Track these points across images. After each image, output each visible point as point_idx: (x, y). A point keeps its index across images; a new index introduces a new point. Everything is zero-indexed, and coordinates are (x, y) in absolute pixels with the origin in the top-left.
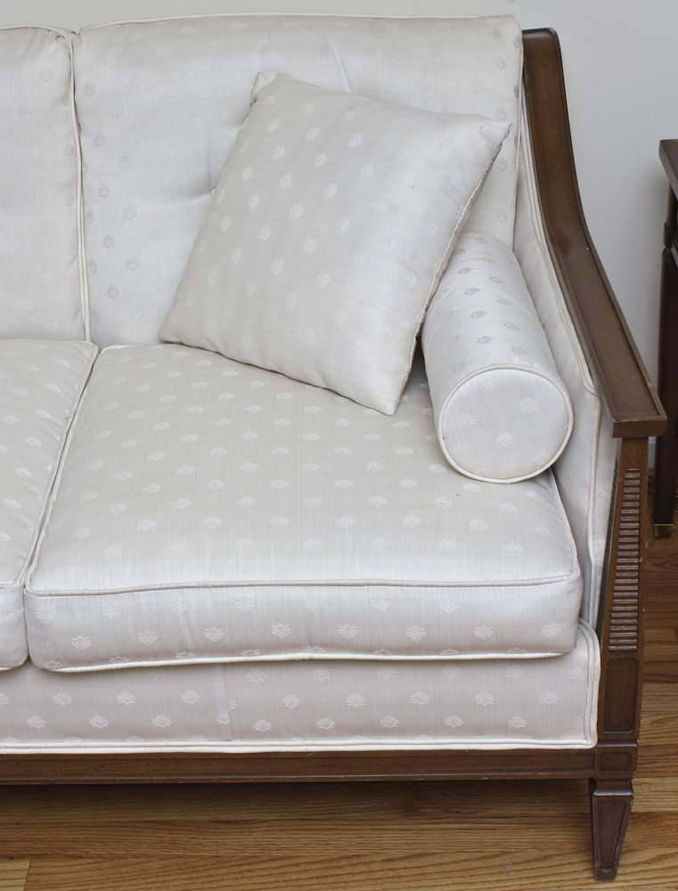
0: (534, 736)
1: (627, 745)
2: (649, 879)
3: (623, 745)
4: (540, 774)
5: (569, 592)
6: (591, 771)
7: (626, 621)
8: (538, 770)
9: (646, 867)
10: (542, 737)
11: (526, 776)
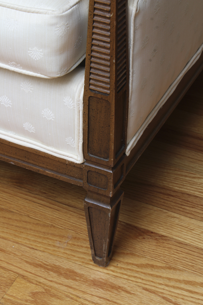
0: (43, 142)
1: (105, 170)
2: (129, 276)
3: (102, 169)
4: (47, 171)
5: (52, 25)
6: (81, 182)
7: (102, 68)
8: (47, 169)
9: (135, 268)
10: (48, 144)
11: (38, 170)
